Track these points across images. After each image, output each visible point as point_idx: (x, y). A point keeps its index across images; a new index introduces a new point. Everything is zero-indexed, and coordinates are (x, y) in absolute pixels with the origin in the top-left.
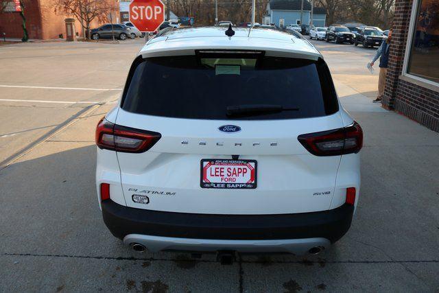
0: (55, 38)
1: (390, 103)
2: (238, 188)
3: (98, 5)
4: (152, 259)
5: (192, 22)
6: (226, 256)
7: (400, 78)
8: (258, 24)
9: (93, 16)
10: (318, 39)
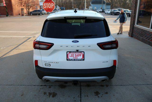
0: (17, 15)
1: (131, 35)
2: (79, 60)
3: (32, 3)
4: (52, 86)
5: (64, 9)
6: (75, 83)
7: (134, 26)
8: (87, 9)
9: (31, 7)
10: (108, 14)
